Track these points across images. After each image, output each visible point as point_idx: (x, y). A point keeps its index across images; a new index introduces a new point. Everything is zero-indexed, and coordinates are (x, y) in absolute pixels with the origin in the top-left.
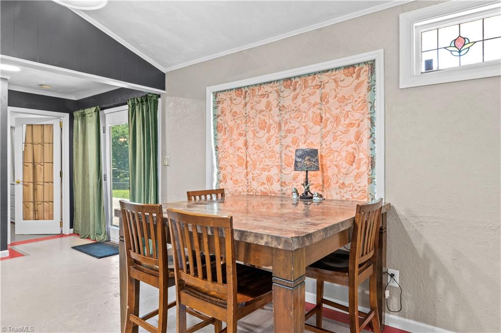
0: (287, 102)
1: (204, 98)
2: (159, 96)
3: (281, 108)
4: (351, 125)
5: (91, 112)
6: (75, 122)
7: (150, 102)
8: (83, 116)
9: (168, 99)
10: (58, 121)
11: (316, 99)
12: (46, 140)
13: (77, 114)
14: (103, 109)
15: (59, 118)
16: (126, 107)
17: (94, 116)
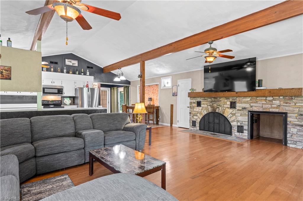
0: (149, 89)
1: (137, 87)
2: (129, 86)
3: (148, 90)
4: (156, 94)
5: (115, 88)
6: (112, 90)
7: (128, 87)
8: (114, 89)
9: (131, 87)
10: (108, 90)
11: (152, 89)
12: (105, 94)
13: (112, 88)
14: (118, 87)
15: (108, 89)
16: (123, 88)
17: (116, 89)
